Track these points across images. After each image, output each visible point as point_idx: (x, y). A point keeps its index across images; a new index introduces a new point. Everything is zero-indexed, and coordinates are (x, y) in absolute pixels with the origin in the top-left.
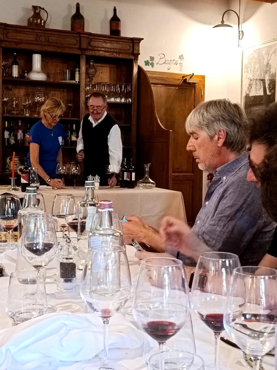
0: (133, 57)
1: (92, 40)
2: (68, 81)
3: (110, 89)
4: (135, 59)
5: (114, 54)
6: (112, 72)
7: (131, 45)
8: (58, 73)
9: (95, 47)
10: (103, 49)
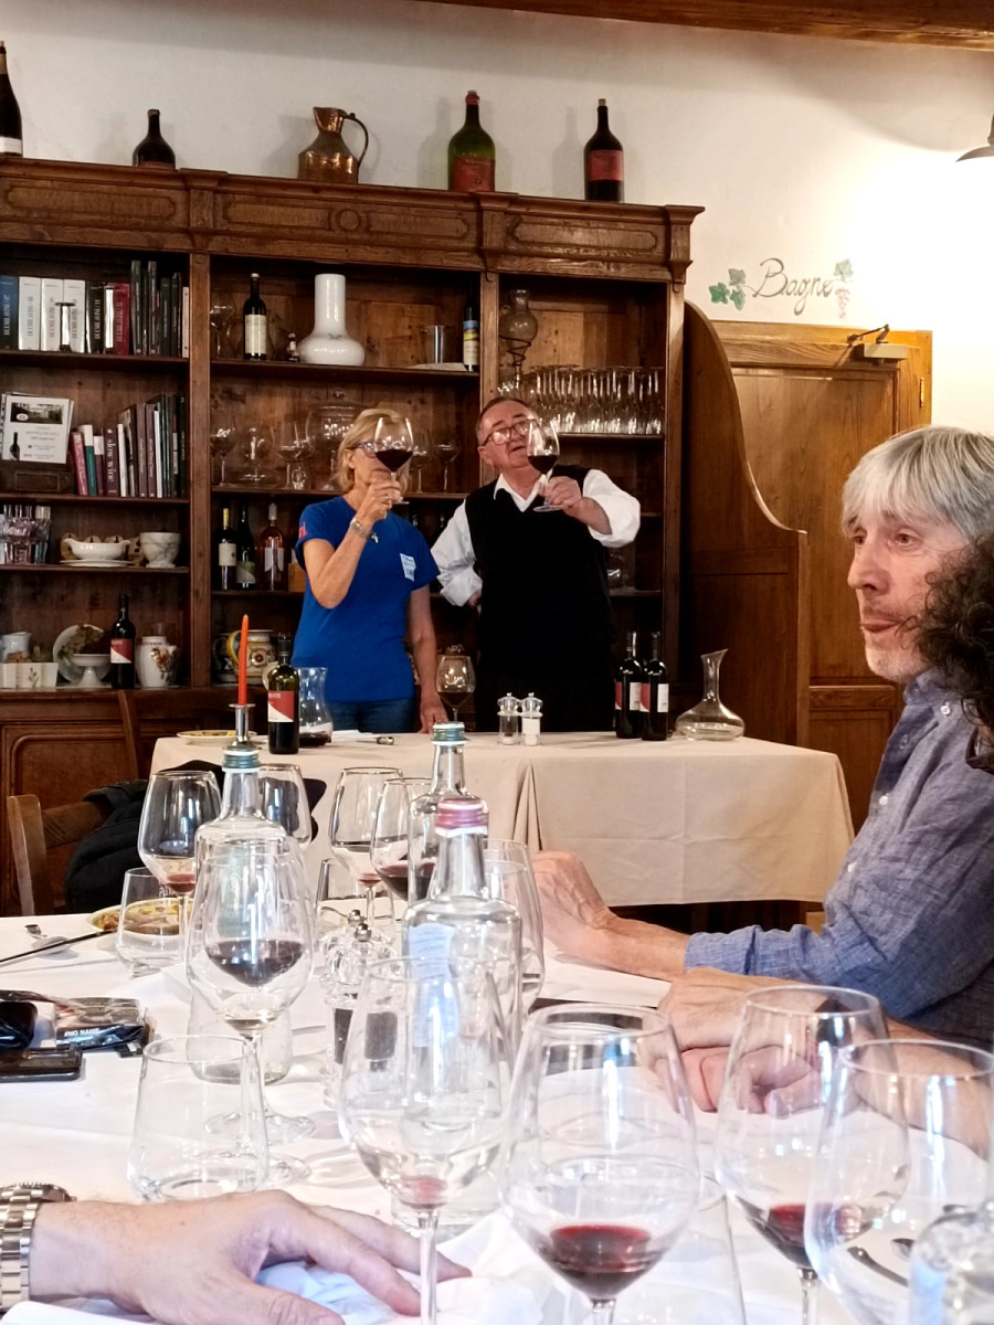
0: (667, 276)
1: (522, 219)
2: (439, 366)
3: (586, 388)
4: (674, 283)
5: (597, 267)
6: (594, 329)
7: (660, 231)
8: (403, 337)
9: (533, 243)
10: (560, 250)
